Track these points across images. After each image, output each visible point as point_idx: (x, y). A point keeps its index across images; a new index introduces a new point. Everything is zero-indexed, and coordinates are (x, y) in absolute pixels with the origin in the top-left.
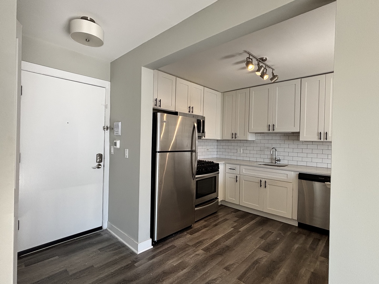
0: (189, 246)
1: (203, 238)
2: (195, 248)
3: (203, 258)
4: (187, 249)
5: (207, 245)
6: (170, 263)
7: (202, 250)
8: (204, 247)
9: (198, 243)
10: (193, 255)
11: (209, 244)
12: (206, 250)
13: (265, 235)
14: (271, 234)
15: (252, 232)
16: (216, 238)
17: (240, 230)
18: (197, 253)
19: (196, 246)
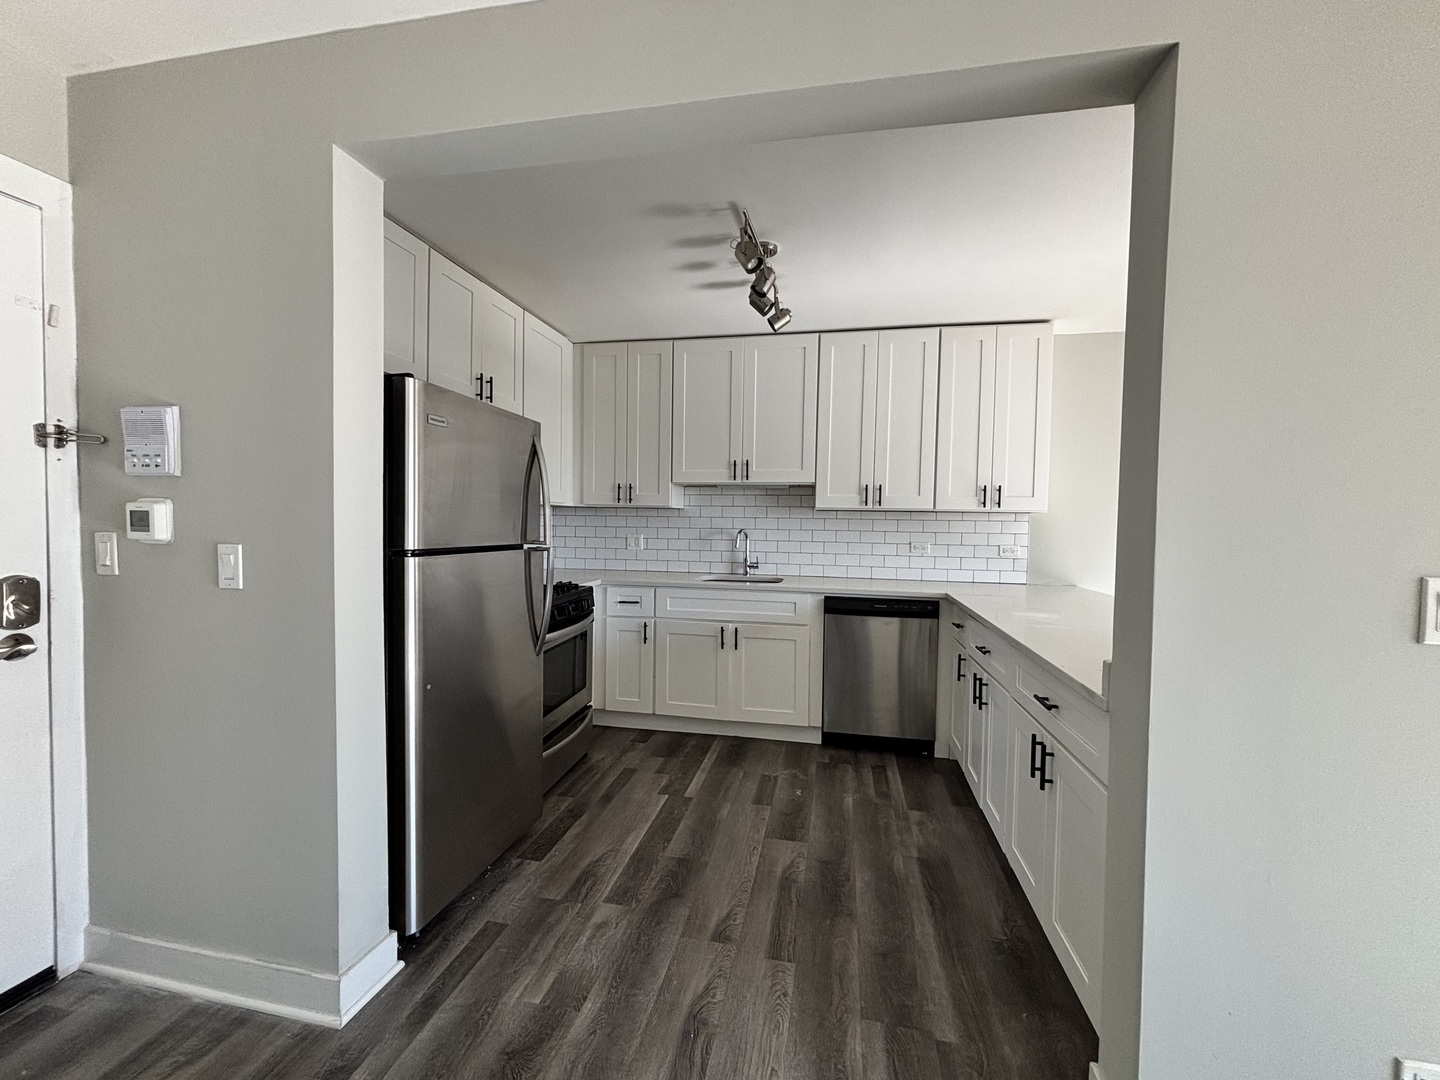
0: (555, 904)
1: (589, 859)
2: (580, 905)
3: (629, 932)
4: (551, 919)
5: (615, 879)
6: (513, 1000)
7: (608, 900)
8: (607, 888)
9: (580, 882)
10: (588, 933)
11: (618, 874)
12: (621, 896)
13: (760, 790)
14: (775, 784)
15: (723, 792)
16: (633, 843)
17: (687, 795)
18: (596, 919)
19: (579, 894)
